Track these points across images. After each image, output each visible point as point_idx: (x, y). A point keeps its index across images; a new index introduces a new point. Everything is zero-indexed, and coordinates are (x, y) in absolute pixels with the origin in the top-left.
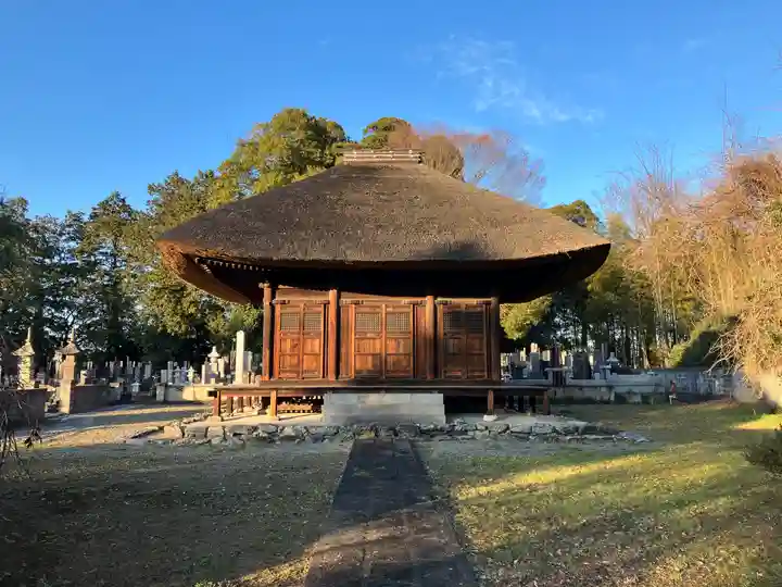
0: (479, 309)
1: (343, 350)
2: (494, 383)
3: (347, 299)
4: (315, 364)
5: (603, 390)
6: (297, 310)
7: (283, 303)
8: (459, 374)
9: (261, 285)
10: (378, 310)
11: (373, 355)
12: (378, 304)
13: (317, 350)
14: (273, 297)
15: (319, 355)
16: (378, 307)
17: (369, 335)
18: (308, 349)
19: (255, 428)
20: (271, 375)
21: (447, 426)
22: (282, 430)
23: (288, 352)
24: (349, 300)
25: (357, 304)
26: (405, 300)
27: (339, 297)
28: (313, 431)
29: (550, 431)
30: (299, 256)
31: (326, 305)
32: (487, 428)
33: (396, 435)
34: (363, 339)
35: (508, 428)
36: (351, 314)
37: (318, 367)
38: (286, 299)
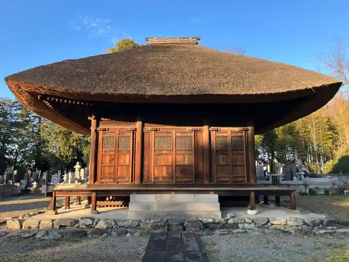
0: (240, 134)
1: (146, 163)
2: (253, 186)
3: (148, 127)
4: (126, 173)
5: (302, 186)
6: (114, 135)
7: (104, 130)
8: (227, 179)
9: (89, 118)
10: (170, 135)
11: (166, 166)
12: (170, 131)
13: (127, 162)
14: (98, 125)
15: (129, 166)
16: (171, 133)
17: (164, 152)
18: (121, 162)
19: (77, 222)
20: (95, 180)
21: (223, 220)
22: (97, 223)
23: (108, 164)
24: (150, 128)
25: (156, 130)
26: (189, 128)
27: (143, 126)
28: (120, 224)
29: (301, 223)
30: (111, 91)
31: (134, 131)
32: (253, 222)
33: (184, 229)
34: (160, 155)
35: (269, 221)
36: (151, 137)
37: (128, 174)
38: (107, 127)
